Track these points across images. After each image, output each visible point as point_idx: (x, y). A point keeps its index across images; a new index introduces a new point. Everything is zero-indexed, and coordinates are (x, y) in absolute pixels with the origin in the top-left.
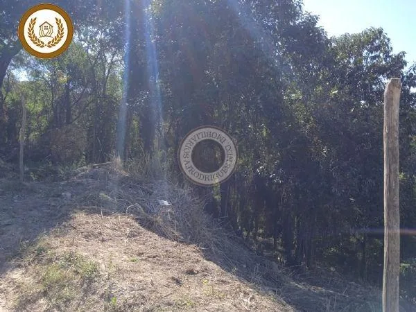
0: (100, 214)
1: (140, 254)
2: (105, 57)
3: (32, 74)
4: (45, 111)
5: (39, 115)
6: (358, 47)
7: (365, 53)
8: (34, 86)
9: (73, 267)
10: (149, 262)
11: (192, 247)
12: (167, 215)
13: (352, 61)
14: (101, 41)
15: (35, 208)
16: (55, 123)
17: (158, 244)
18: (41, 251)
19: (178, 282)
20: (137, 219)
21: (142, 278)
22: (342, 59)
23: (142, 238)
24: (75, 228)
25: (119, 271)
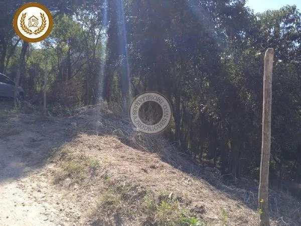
0: (96, 135)
1: (123, 157)
2: (95, 31)
3: (44, 44)
4: (53, 70)
5: (50, 73)
6: (277, 20)
7: (282, 24)
8: (45, 53)
9: (83, 162)
10: (128, 161)
11: (154, 155)
12: (138, 137)
13: (272, 30)
14: (91, 20)
15: (56, 131)
16: (61, 78)
17: (134, 153)
18: (64, 154)
19: (145, 171)
20: (119, 139)
21: (124, 169)
22: (265, 29)
23: (123, 149)
24: (82, 142)
25: (110, 165)
